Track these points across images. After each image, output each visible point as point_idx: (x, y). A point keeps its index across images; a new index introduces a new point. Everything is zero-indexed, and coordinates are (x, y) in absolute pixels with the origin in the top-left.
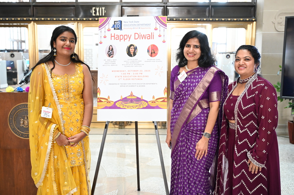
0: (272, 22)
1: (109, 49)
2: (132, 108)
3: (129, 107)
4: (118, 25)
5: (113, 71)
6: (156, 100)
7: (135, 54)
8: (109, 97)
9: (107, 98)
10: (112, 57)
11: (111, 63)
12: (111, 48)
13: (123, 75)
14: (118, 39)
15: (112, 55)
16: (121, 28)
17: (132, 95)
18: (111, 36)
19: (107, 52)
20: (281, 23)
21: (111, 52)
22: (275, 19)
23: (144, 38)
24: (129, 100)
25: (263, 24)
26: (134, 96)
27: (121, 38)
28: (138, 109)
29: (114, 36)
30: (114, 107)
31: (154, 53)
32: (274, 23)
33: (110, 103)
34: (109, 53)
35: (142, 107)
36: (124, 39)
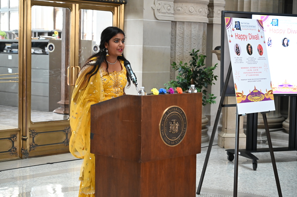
1: (236, 48)
2: (257, 100)
3: (255, 100)
5: (241, 68)
6: (268, 92)
8: (243, 92)
9: (242, 93)
10: (239, 55)
11: (240, 60)
12: (237, 46)
13: (248, 72)
14: (240, 39)
15: (238, 53)
16: (240, 29)
17: (255, 89)
18: (236, 36)
19: (235, 50)
23: (254, 38)
24: (255, 94)
26: (256, 90)
27: (242, 38)
28: (260, 101)
29: (237, 36)
30: (247, 101)
31: (261, 52)
33: (244, 97)
34: (237, 51)
35: (262, 100)
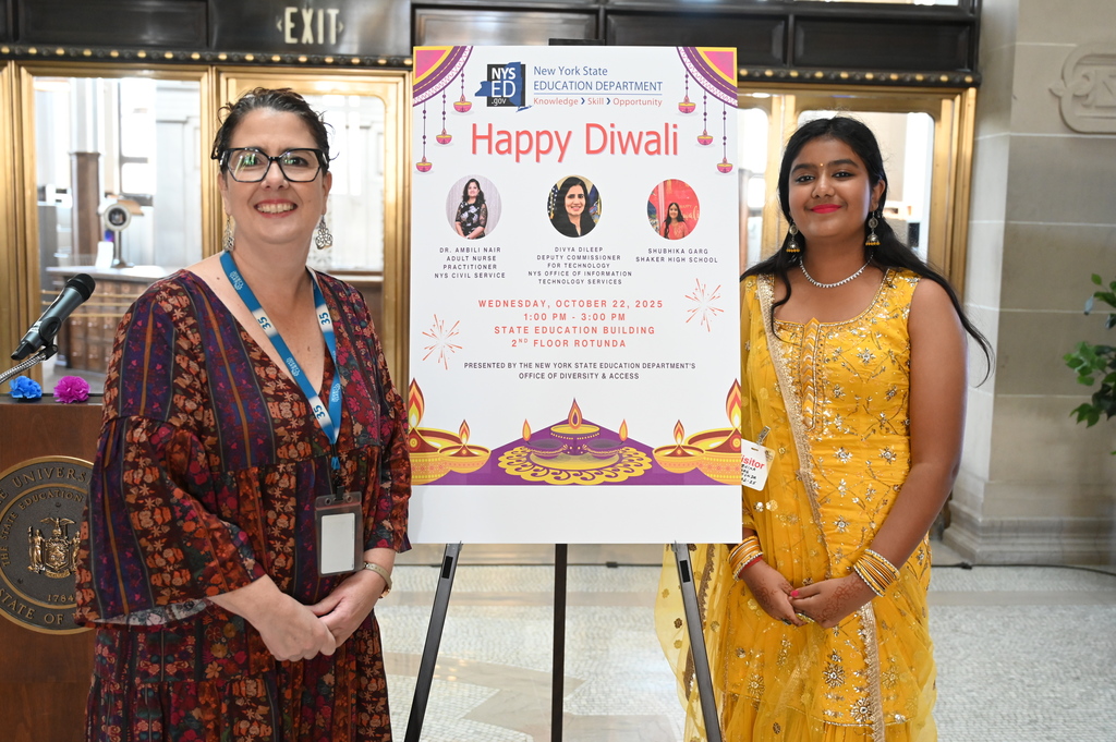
0: (1051, 91)
1: (466, 197)
2: (577, 479)
3: (564, 475)
4: (509, 86)
5: (482, 304)
6: (691, 441)
7: (588, 224)
8: (465, 428)
9: (456, 433)
10: (481, 235)
11: (477, 263)
12: (473, 192)
13: (532, 324)
14: (509, 151)
15: (478, 224)
16: (519, 101)
17: (575, 417)
18: (475, 137)
19: (456, 210)
20: (1087, 96)
21: (473, 210)
22: (1063, 78)
23: (630, 148)
24: (565, 442)
25: (1013, 100)
26: (585, 422)
27: (524, 147)
28: (605, 483)
29: (489, 137)
30: (491, 474)
31: (680, 219)
32: (1059, 98)
33: (470, 455)
34: (465, 215)
35: (623, 476)
36: (539, 152)
